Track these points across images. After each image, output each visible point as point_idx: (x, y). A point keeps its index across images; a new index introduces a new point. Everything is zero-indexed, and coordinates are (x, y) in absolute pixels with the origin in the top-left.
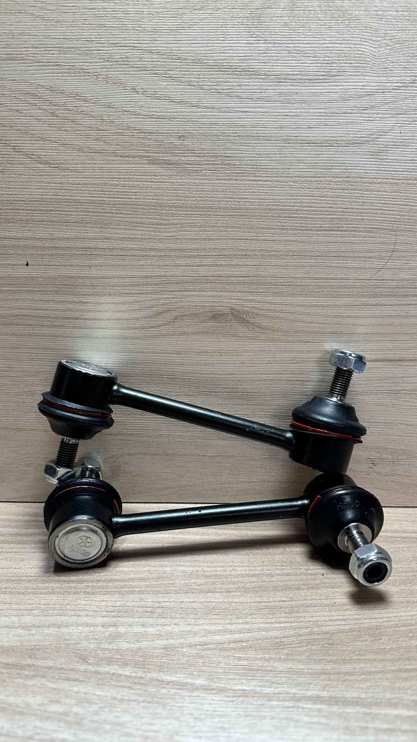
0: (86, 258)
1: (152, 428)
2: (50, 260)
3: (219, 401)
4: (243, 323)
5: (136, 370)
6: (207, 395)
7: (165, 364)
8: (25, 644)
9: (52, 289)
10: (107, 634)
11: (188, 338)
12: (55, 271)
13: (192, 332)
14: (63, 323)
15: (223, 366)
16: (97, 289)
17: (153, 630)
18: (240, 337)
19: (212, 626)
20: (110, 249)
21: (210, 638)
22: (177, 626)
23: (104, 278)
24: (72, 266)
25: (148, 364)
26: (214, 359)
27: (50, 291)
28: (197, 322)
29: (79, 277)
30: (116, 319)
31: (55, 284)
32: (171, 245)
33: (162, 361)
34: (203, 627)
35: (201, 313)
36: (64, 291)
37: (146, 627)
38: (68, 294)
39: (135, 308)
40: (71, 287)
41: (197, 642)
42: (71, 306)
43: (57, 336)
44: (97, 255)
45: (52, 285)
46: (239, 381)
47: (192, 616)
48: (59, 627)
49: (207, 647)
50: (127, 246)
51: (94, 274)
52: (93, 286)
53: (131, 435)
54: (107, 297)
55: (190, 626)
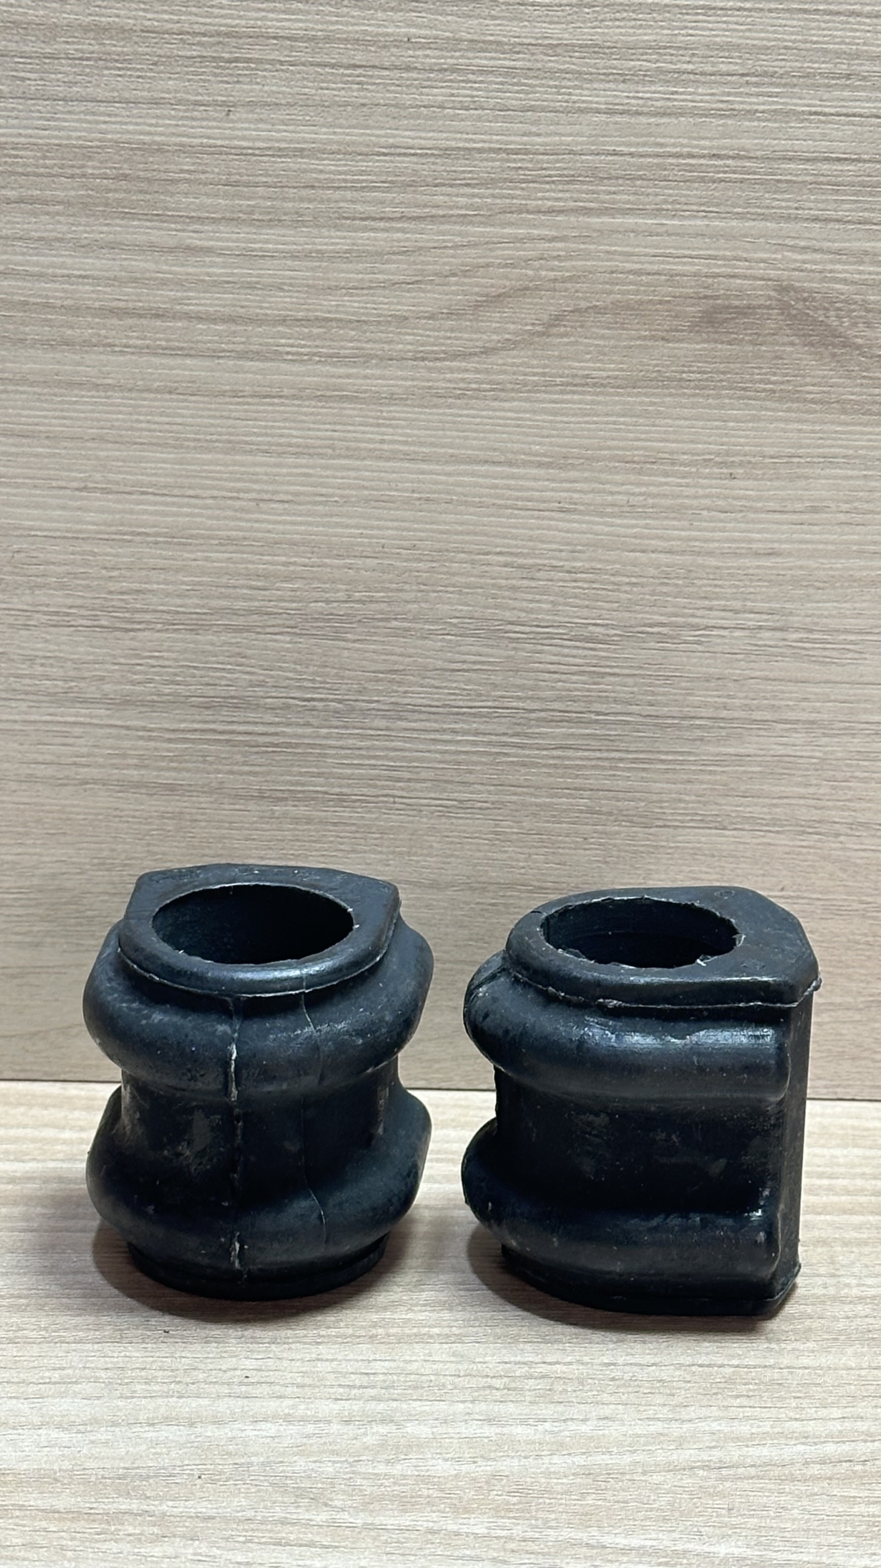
0: (215, 75)
1: (431, 774)
2: (71, 78)
3: (709, 665)
4: (826, 346)
5: (379, 528)
6: (662, 638)
7: (500, 506)
8: (87, 1465)
9: (73, 193)
10: (370, 1440)
11: (599, 403)
12: (89, 122)
13: (616, 378)
14: (103, 332)
15: (736, 520)
16: (249, 199)
17: (530, 1431)
18: (813, 401)
19: (736, 1423)
20: (313, 39)
21: (734, 1453)
22: (611, 1423)
23: (281, 153)
24: (156, 103)
25: (433, 507)
26: (701, 492)
27: (59, 203)
28: (639, 338)
29: (183, 149)
30: (317, 319)
31: (84, 175)
32: (555, 30)
33: (490, 496)
34: (703, 1426)
35: (660, 302)
36: (119, 202)
37: (503, 1426)
38: (134, 216)
39: (396, 278)
40: (144, 185)
41: (695, 1462)
42: (141, 264)
43: (71, 384)
44: (260, 61)
45: (72, 176)
46: (796, 582)
47: (659, 1400)
48: (192, 1425)
49: (731, 1472)
50: (380, 30)
51: (244, 138)
52: (236, 184)
53: (341, 800)
54: (283, 232)
55: (660, 1423)
